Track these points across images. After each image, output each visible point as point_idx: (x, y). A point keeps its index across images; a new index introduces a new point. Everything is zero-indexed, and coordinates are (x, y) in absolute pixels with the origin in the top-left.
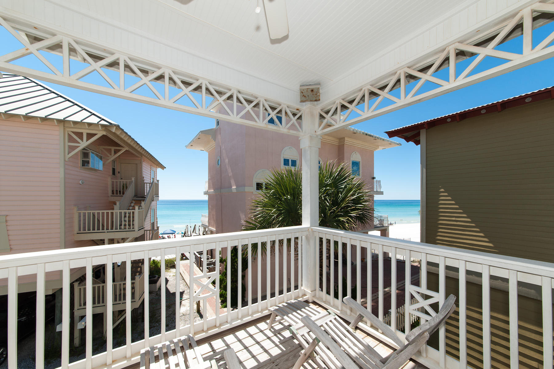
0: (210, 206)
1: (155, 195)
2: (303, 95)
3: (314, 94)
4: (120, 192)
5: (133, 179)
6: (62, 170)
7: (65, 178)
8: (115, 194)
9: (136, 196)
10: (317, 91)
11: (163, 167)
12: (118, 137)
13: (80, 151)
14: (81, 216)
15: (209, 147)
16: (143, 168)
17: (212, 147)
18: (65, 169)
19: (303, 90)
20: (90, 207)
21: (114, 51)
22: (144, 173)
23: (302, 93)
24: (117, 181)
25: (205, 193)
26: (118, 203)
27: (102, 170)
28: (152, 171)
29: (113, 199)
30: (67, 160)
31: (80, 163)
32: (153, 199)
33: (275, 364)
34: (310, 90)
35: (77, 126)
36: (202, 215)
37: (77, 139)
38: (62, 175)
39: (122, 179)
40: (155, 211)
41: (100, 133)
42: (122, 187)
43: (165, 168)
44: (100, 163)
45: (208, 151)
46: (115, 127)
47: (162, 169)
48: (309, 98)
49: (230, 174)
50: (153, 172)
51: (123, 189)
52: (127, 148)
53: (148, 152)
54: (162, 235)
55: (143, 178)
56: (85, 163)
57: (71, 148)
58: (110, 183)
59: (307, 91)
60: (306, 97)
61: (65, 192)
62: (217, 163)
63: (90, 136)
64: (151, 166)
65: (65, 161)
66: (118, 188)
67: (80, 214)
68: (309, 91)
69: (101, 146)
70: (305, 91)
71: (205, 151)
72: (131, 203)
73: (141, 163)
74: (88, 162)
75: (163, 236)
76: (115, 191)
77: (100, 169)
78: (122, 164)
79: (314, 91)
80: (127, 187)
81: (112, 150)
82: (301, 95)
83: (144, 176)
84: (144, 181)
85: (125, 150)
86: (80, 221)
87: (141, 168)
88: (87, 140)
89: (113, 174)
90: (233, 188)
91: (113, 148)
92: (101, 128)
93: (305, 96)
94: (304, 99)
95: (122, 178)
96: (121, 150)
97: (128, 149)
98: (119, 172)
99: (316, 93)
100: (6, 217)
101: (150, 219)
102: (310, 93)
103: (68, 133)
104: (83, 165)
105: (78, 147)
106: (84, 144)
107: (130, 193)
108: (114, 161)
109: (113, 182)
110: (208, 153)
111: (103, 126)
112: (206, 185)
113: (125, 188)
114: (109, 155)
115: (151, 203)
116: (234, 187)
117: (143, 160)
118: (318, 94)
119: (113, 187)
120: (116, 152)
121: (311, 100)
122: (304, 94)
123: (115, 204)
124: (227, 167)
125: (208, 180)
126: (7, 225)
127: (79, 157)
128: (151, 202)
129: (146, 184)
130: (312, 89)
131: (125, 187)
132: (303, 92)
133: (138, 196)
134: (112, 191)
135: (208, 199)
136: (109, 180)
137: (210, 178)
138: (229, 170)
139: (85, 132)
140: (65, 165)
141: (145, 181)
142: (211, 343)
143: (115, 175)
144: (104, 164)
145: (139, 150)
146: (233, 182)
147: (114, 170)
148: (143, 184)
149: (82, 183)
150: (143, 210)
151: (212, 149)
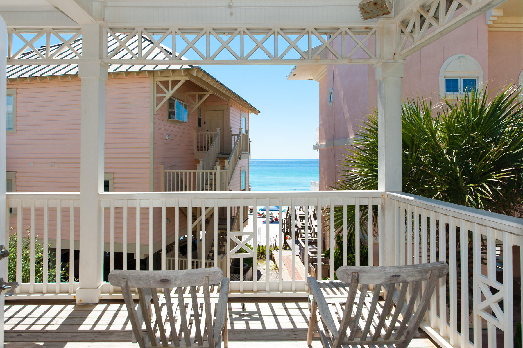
0: (322, 169)
1: (242, 151)
2: (365, 12)
3: (379, 7)
4: (205, 147)
5: (218, 131)
6: (151, 125)
7: (154, 133)
8: (200, 150)
9: (222, 152)
10: (381, 3)
11: (257, 112)
12: (201, 80)
13: (167, 101)
14: (166, 176)
15: (319, 74)
16: (231, 115)
17: (324, 73)
18: (154, 123)
19: (364, 5)
20: (175, 165)
21: (168, 28)
22: (231, 122)
23: (363, 9)
24: (202, 134)
25: (316, 147)
26: (201, 162)
27: (186, 122)
28: (242, 118)
29: (197, 156)
30: (155, 114)
31: (167, 115)
32: (240, 157)
33: (295, 333)
34: (372, 3)
35: (164, 74)
36: (312, 182)
37: (163, 89)
38: (151, 130)
39: (208, 131)
40: (247, 174)
41: (183, 79)
42: (207, 141)
43: (260, 112)
44: (184, 114)
45: (319, 80)
46: (196, 70)
47: (255, 113)
48: (373, 14)
49: (347, 116)
50: (244, 118)
51: (208, 144)
52: (211, 92)
53: (235, 93)
54: (263, 212)
55: (231, 127)
56: (171, 115)
57: (160, 99)
58: (195, 137)
59: (369, 6)
60: (370, 13)
61: (154, 148)
62: (329, 99)
63: (175, 83)
64: (241, 111)
65: (154, 114)
66: (203, 142)
67: (166, 173)
68: (372, 5)
69: (186, 93)
70: (367, 6)
71: (314, 80)
72: (215, 162)
73: (228, 109)
74: (173, 114)
75: (263, 214)
76: (200, 147)
77: (184, 121)
78: (208, 112)
79: (378, 3)
80: (212, 142)
81: (196, 96)
82: (362, 13)
83: (232, 125)
84: (231, 133)
85: (209, 94)
86: (166, 181)
87: (228, 115)
88: (172, 89)
89: (198, 126)
90: (350, 137)
91: (197, 94)
92: (184, 73)
93: (368, 12)
94: (367, 15)
95: (208, 129)
96: (205, 95)
97: (213, 93)
98: (205, 122)
99: (381, 6)
100: (113, 174)
101: (239, 185)
102: (373, 7)
103: (157, 83)
104: (169, 117)
105: (165, 97)
106: (169, 93)
107: (215, 148)
108: (199, 109)
109: (198, 135)
110: (319, 83)
111: (186, 70)
112: (317, 134)
113: (210, 143)
114: (193, 102)
115: (237, 162)
116: (352, 137)
117: (230, 104)
118: (384, 6)
119: (198, 142)
120: (201, 97)
121: (378, 16)
122: (366, 10)
123: (199, 162)
124: (343, 104)
125: (319, 127)
126: (114, 183)
127: (166, 108)
128: (237, 160)
129: (233, 136)
130: (374, 2)
131: (210, 141)
132: (364, 7)
133: (224, 153)
134: (197, 146)
135: (318, 158)
136: (194, 133)
137: (322, 122)
138: (345, 109)
139: (170, 79)
140: (154, 118)
141: (233, 133)
142: (245, 304)
143: (201, 127)
144: (188, 115)
145: (224, 92)
146: (350, 128)
147: (199, 120)
148: (231, 136)
149: (168, 138)
150: (226, 171)
151: (323, 76)
